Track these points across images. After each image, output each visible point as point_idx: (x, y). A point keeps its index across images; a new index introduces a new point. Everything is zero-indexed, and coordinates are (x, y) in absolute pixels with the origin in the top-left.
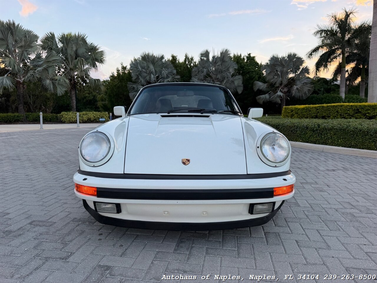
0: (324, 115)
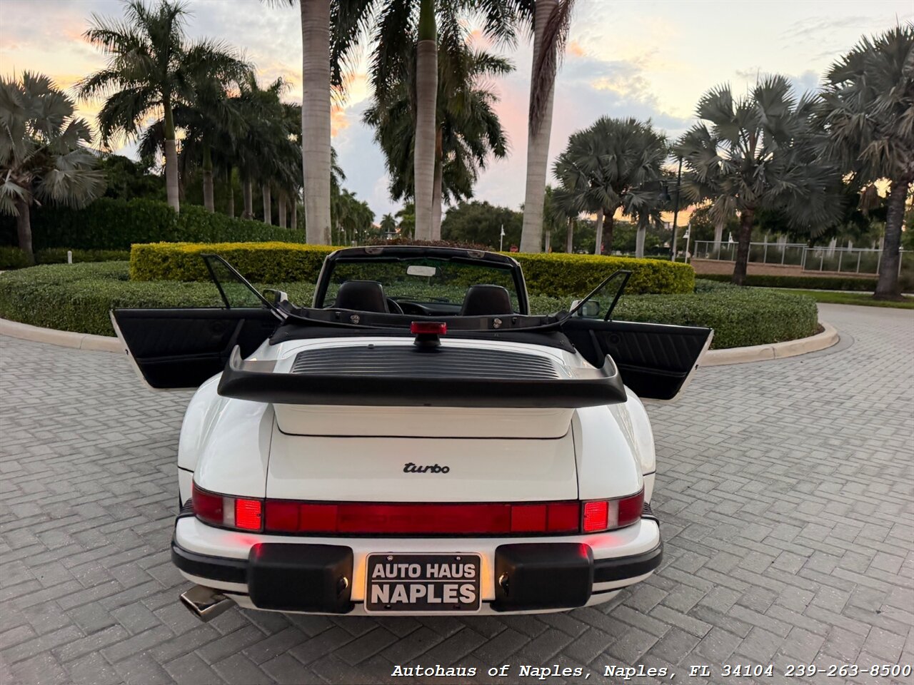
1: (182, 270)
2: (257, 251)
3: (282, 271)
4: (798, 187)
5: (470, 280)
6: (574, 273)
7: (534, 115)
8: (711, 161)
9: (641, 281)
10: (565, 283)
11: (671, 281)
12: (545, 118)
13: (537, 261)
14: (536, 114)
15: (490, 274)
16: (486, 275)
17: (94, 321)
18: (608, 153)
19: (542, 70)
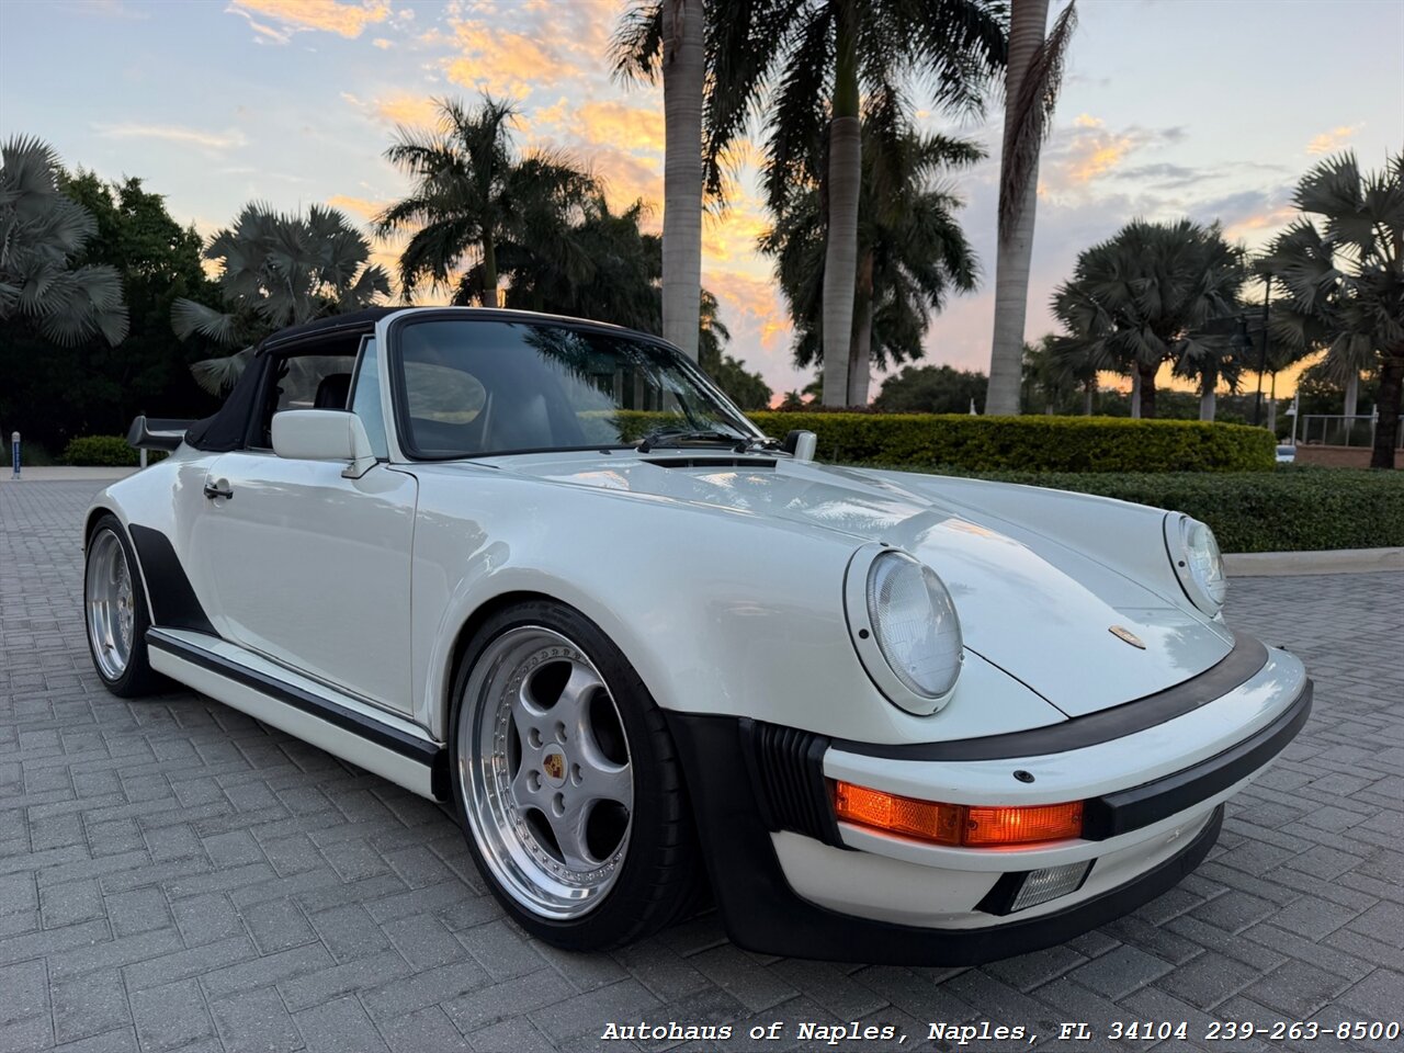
5: (899, 456)
6: (1068, 443)
7: (1006, 211)
8: (1322, 278)
9: (1182, 453)
10: (1053, 459)
11: (1234, 454)
12: (1023, 214)
13: (1008, 425)
14: (1009, 209)
15: (931, 446)
16: (925, 448)
18: (1144, 275)
19: (1019, 143)
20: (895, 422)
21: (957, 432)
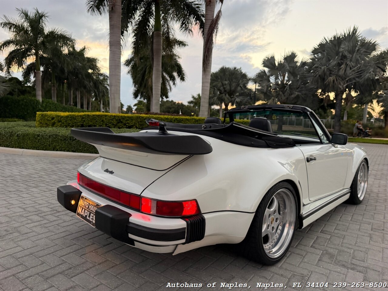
0: (90, 124)
1: (61, 123)
2: (93, 115)
3: (104, 124)
4: (302, 94)
7: (205, 63)
8: (268, 84)
12: (209, 65)
17: (27, 143)
18: (226, 80)
19: (208, 45)
20: (181, 119)
21: (197, 122)
